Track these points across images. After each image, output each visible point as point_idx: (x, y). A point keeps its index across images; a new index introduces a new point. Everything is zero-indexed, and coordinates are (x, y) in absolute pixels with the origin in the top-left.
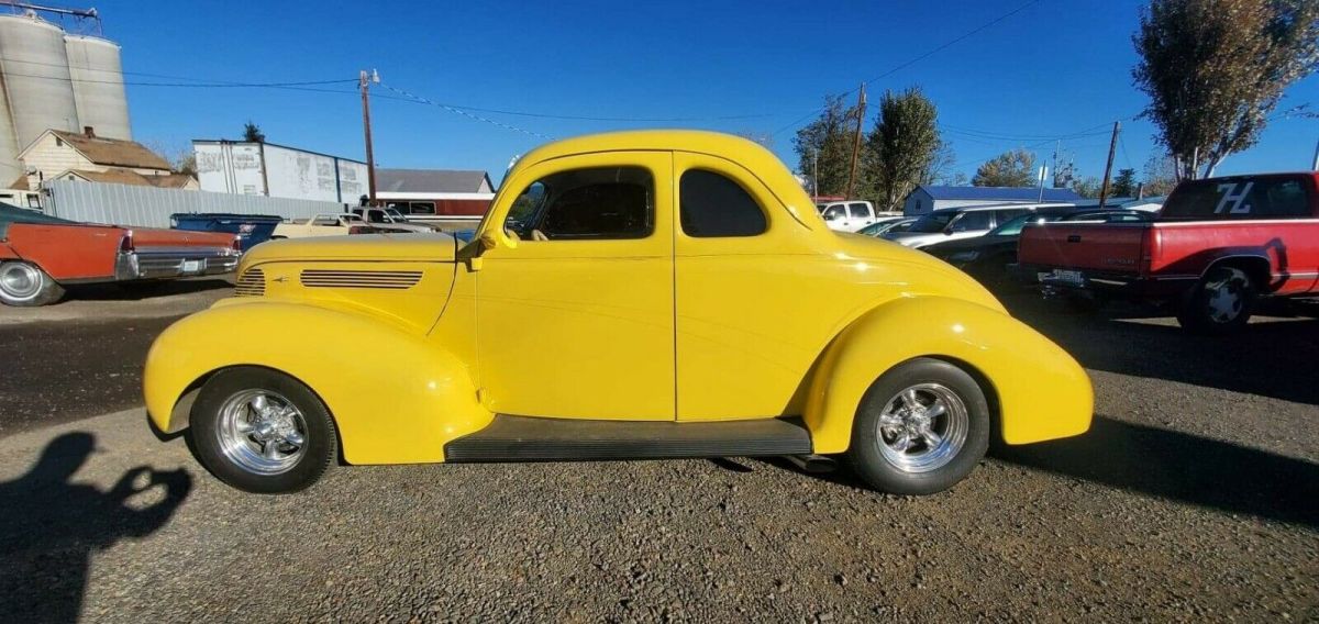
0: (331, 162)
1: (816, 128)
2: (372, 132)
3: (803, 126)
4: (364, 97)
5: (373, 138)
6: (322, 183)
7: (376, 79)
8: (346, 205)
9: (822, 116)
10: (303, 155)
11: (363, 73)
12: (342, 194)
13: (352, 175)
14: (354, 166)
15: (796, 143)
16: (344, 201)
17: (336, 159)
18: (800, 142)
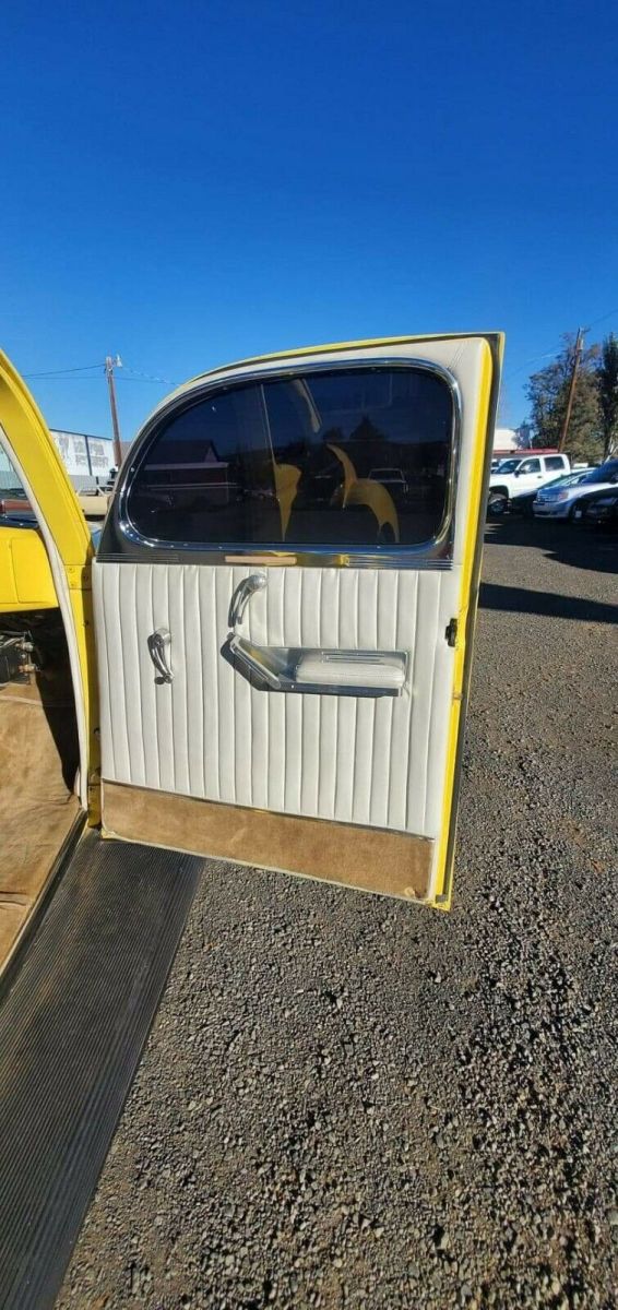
0: (82, 440)
1: (553, 371)
2: (117, 412)
3: (536, 369)
4: (110, 381)
5: (118, 418)
6: (78, 460)
7: (120, 364)
8: (97, 478)
9: (559, 357)
10: (63, 435)
11: (109, 359)
12: (93, 468)
13: (100, 450)
14: (102, 442)
15: (529, 390)
16: (95, 474)
17: (86, 437)
18: (532, 388)
